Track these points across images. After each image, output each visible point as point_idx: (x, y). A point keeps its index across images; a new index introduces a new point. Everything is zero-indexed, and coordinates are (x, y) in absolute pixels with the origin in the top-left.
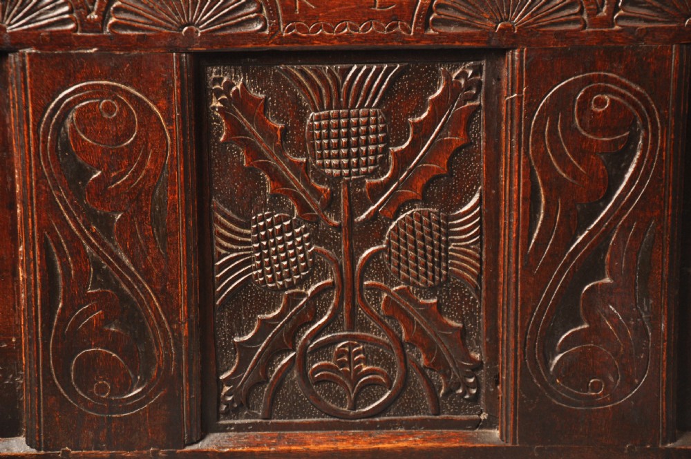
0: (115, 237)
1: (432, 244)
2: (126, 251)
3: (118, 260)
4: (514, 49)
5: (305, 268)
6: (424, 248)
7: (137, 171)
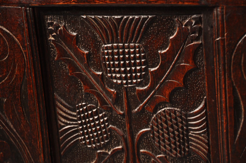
1: (178, 130)
4: (217, 7)
5: (107, 138)
6: (173, 133)
7: (11, 75)
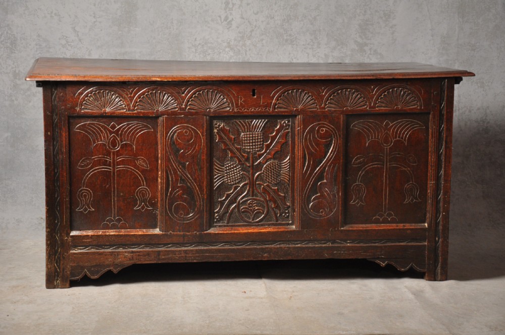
0: (186, 169)
1: (276, 171)
2: (189, 173)
3: (187, 176)
4: (299, 115)
5: (240, 178)
6: (274, 172)
7: (194, 150)
